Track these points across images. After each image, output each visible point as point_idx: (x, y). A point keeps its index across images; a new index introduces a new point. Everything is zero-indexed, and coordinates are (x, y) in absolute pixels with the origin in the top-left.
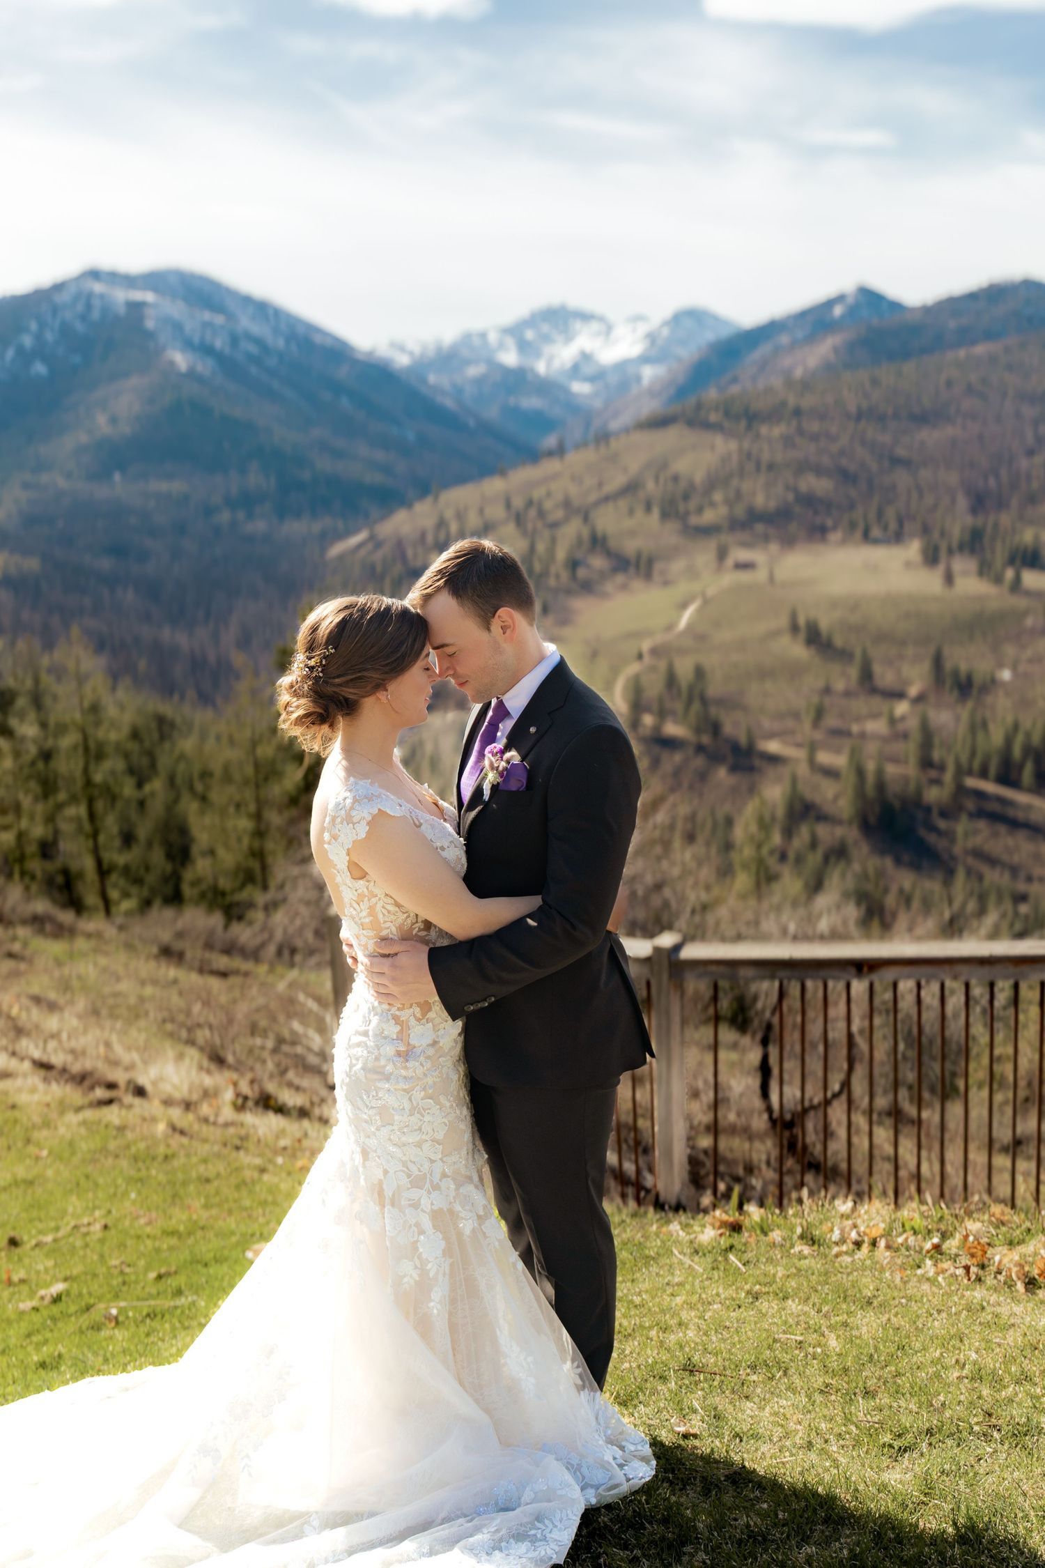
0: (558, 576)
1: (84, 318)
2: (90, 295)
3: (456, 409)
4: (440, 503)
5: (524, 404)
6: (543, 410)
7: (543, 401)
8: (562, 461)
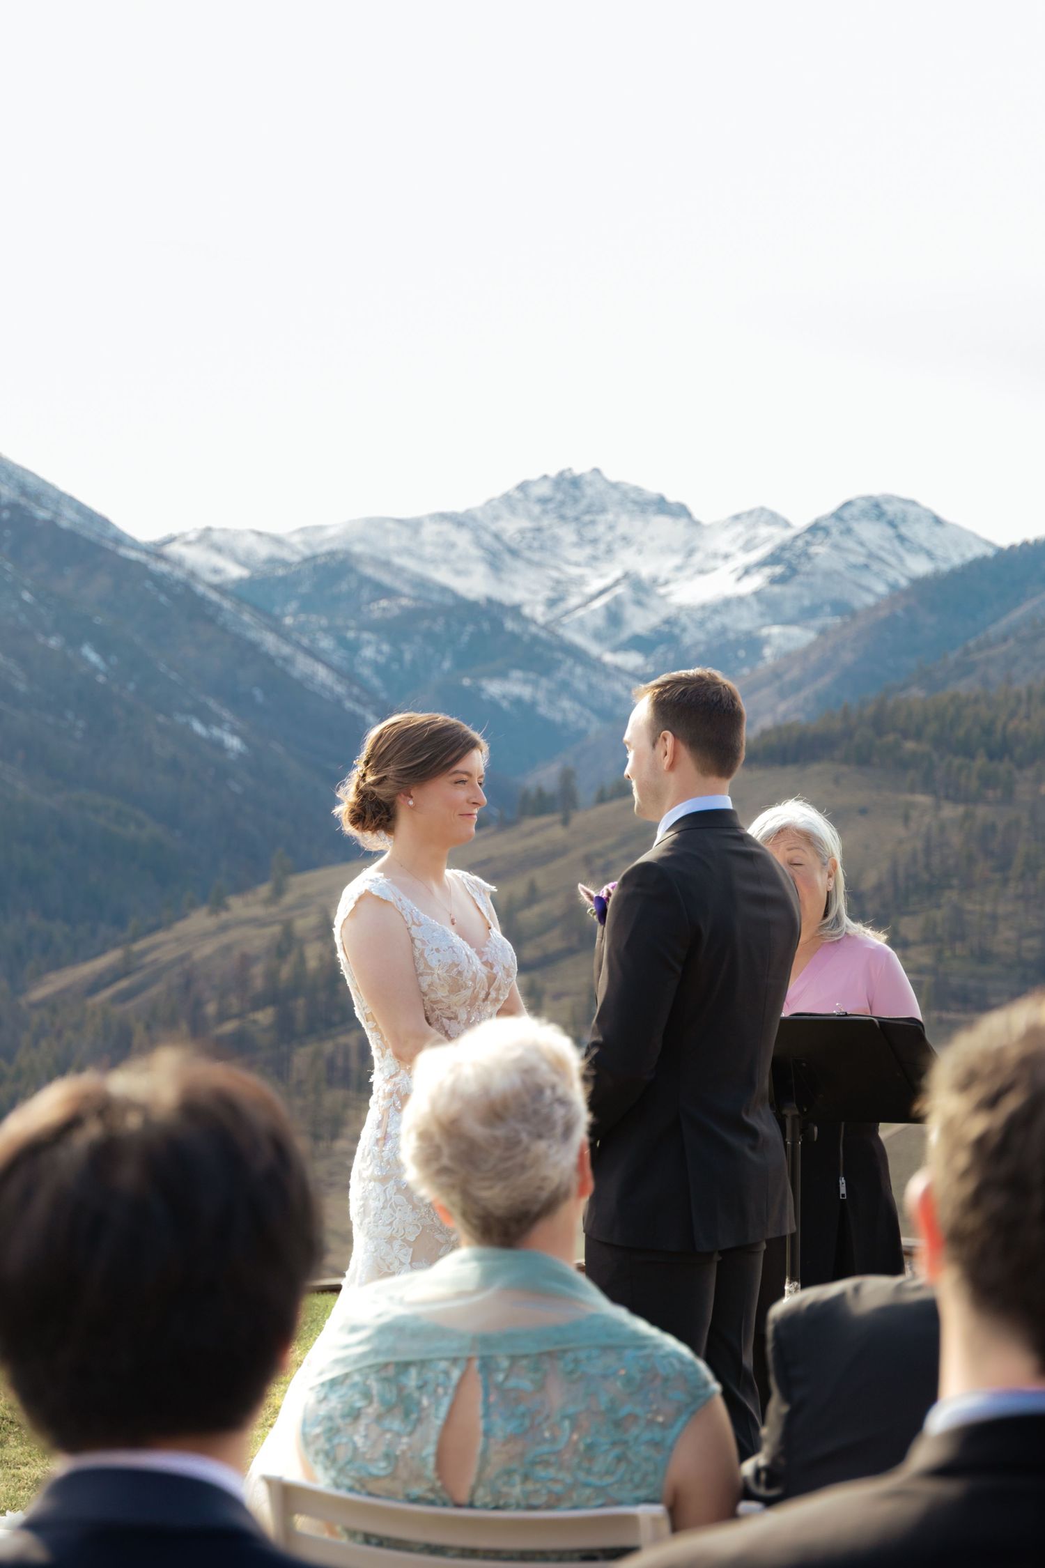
3: (340, 689)
4: (289, 899)
5: (494, 688)
6: (534, 704)
7: (535, 684)
8: (565, 822)
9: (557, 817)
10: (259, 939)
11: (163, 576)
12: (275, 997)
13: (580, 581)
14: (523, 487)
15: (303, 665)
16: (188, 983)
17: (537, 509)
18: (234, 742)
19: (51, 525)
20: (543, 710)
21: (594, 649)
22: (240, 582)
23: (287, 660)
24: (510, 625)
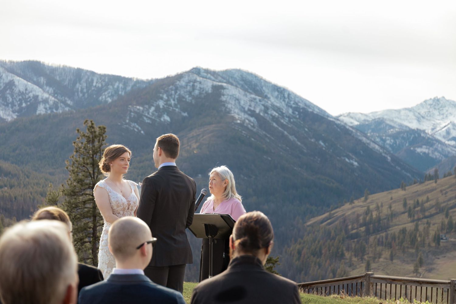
0: (429, 245)
1: (190, 93)
2: (195, 81)
3: (381, 151)
4: (369, 201)
5: (419, 150)
6: (428, 154)
7: (429, 149)
8: (436, 182)
9: (434, 181)
10: (361, 210)
11: (339, 124)
12: (365, 224)
13: (440, 124)
14: (425, 101)
15: (372, 145)
16: (345, 221)
17: (429, 107)
18: (356, 164)
19: (312, 113)
20: (431, 155)
21: (443, 140)
22: (357, 125)
23: (368, 144)
24: (422, 135)
